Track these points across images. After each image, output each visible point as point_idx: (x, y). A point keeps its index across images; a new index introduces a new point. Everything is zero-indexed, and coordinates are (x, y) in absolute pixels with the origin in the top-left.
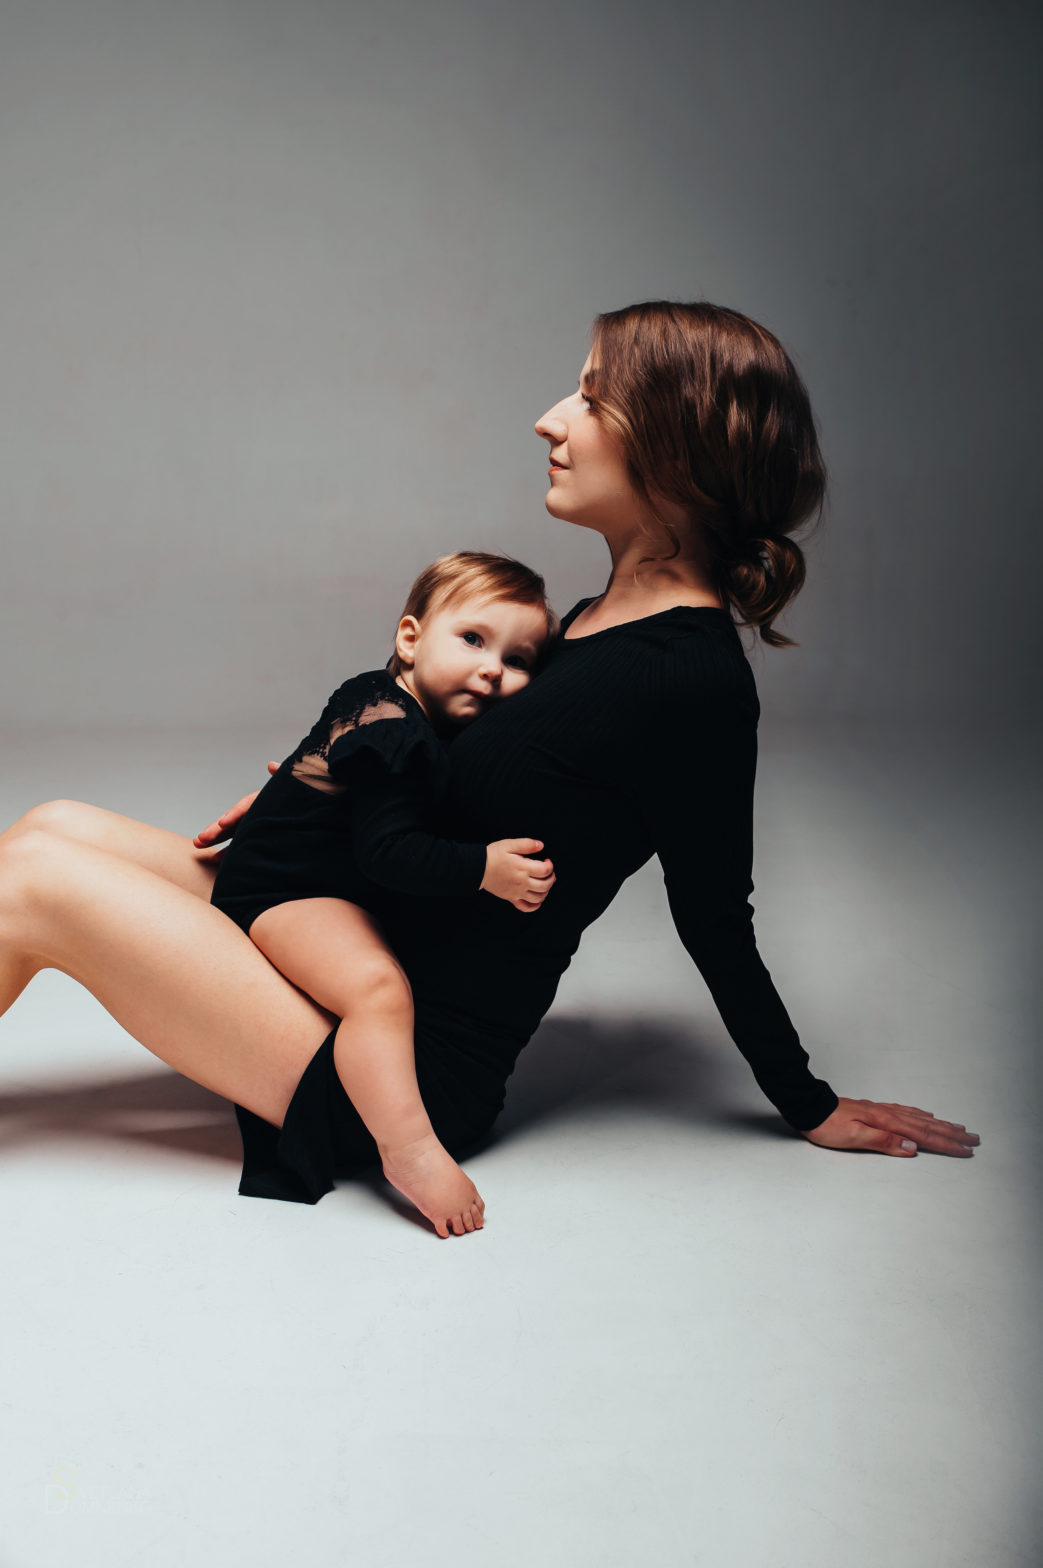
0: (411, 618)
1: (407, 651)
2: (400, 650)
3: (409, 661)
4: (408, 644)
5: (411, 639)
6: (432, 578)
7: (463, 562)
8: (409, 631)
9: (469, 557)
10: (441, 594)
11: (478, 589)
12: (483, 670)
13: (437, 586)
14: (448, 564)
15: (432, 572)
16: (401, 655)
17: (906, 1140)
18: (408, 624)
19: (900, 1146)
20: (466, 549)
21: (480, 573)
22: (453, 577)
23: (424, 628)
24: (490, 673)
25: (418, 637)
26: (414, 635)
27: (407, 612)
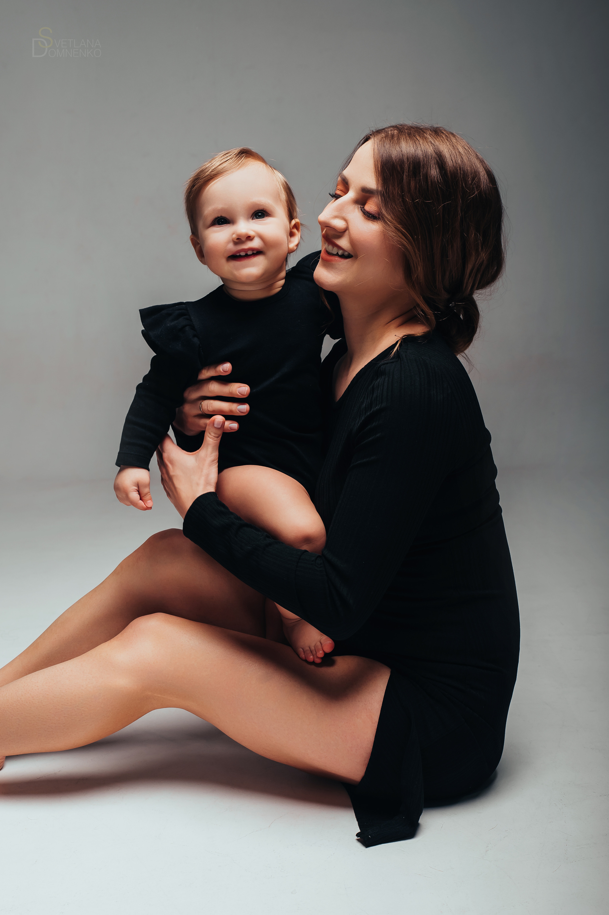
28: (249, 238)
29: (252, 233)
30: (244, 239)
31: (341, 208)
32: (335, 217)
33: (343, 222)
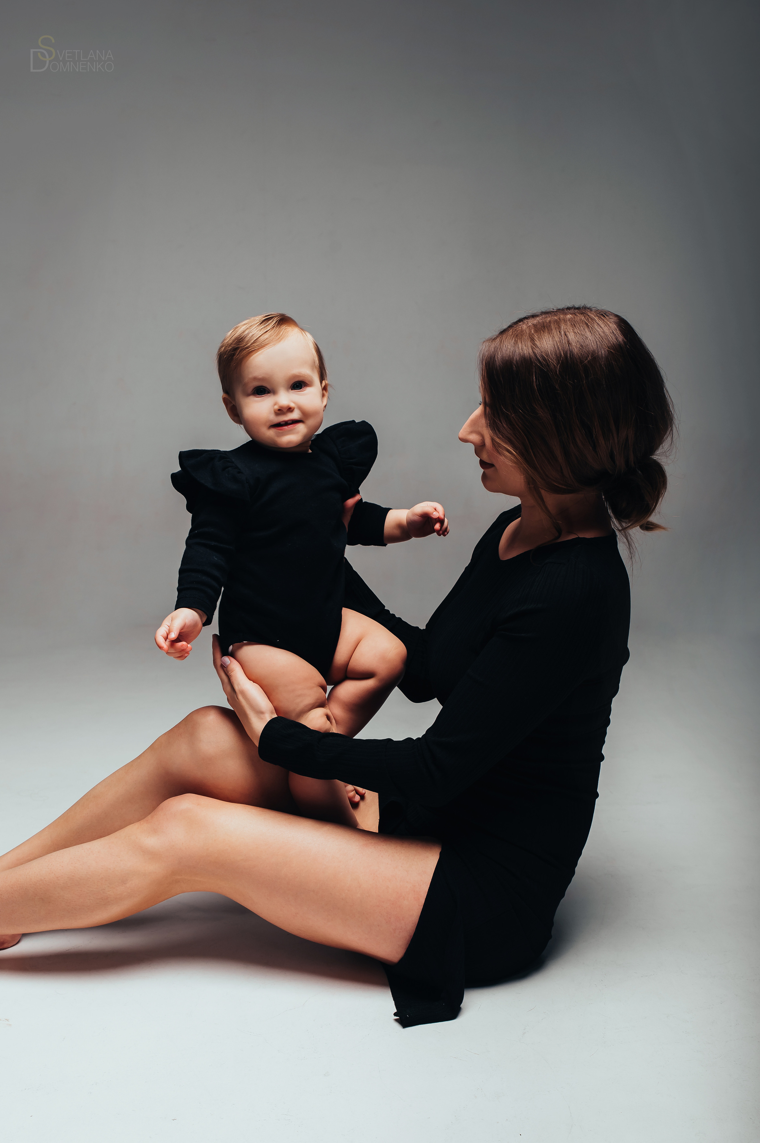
28: (290, 410)
29: (292, 405)
30: (285, 411)
31: (474, 423)
32: (471, 432)
33: (477, 437)
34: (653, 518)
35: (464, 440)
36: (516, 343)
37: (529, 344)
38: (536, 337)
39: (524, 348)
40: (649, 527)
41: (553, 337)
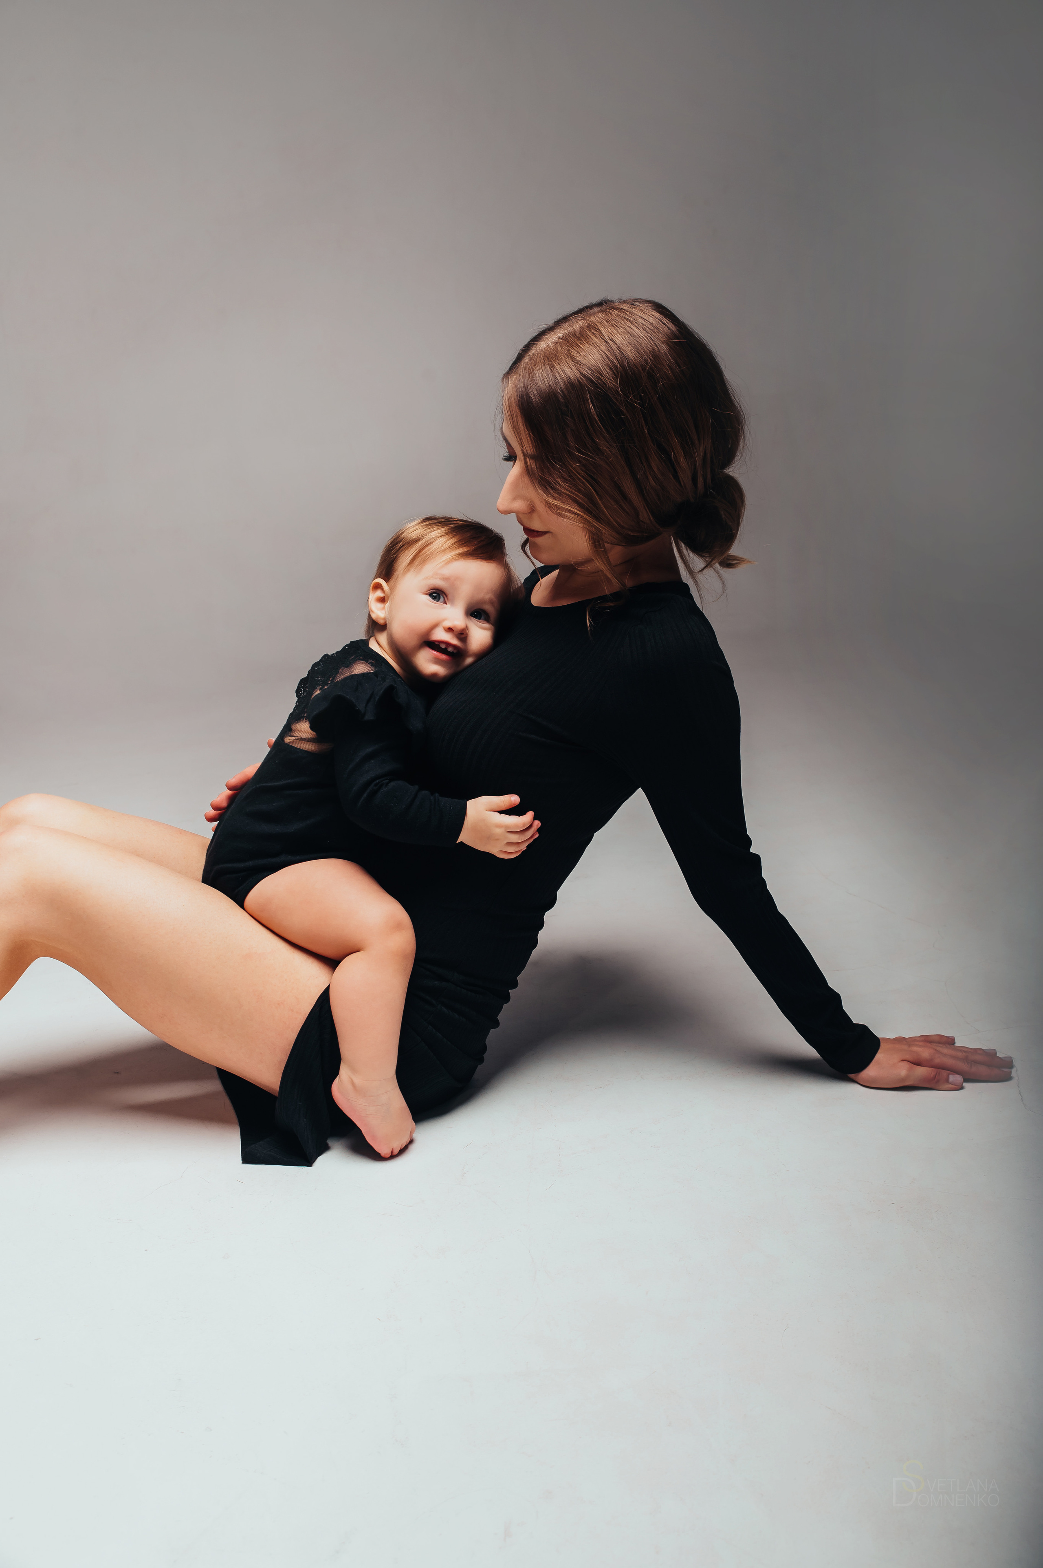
0: (380, 581)
1: (379, 612)
2: (372, 612)
3: (381, 622)
4: (380, 605)
5: (382, 600)
6: (397, 543)
7: (427, 525)
8: (379, 594)
9: (431, 521)
10: (406, 558)
11: (438, 550)
12: (448, 624)
13: (403, 550)
14: (413, 529)
15: (398, 537)
16: (374, 616)
17: (951, 1074)
18: (378, 587)
19: (947, 1081)
20: (430, 515)
21: (440, 535)
22: (416, 540)
23: (391, 589)
24: (455, 627)
25: (388, 597)
26: (385, 597)
27: (378, 575)
31: (515, 485)
32: (515, 499)
33: (523, 502)
34: (735, 550)
35: (507, 512)
36: (552, 367)
37: (571, 363)
38: (574, 353)
39: (567, 371)
40: (729, 563)
41: (597, 347)
